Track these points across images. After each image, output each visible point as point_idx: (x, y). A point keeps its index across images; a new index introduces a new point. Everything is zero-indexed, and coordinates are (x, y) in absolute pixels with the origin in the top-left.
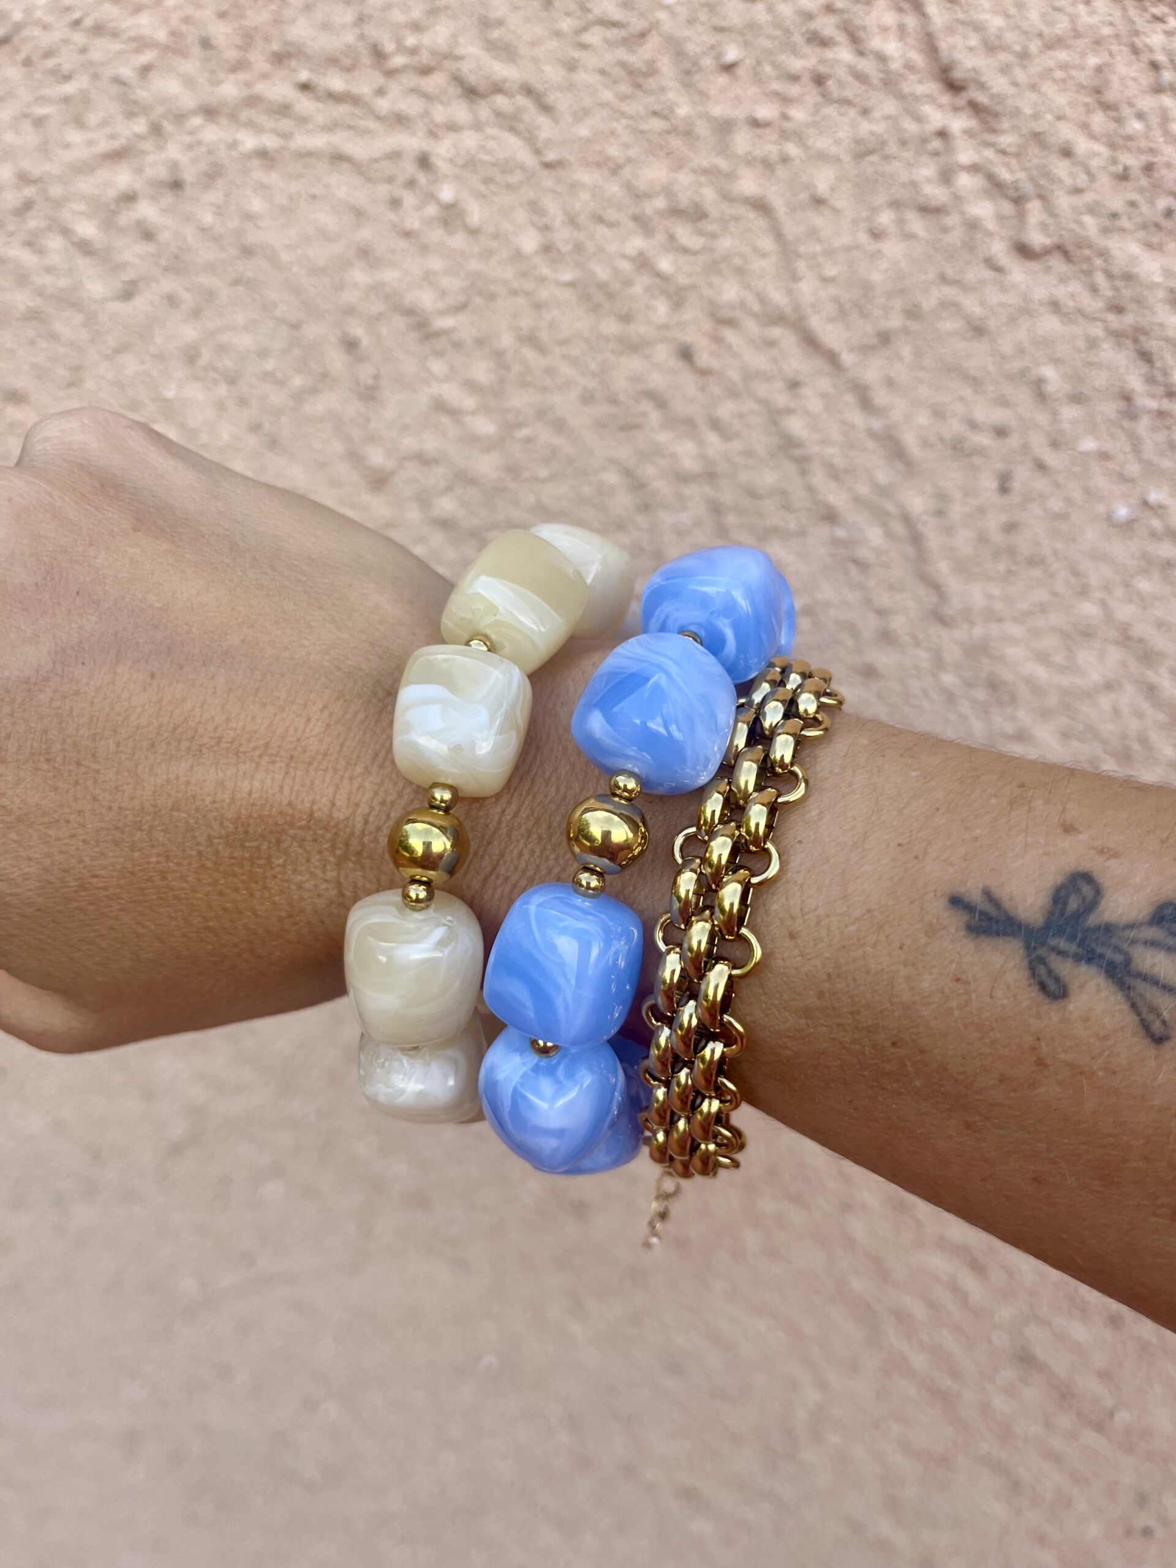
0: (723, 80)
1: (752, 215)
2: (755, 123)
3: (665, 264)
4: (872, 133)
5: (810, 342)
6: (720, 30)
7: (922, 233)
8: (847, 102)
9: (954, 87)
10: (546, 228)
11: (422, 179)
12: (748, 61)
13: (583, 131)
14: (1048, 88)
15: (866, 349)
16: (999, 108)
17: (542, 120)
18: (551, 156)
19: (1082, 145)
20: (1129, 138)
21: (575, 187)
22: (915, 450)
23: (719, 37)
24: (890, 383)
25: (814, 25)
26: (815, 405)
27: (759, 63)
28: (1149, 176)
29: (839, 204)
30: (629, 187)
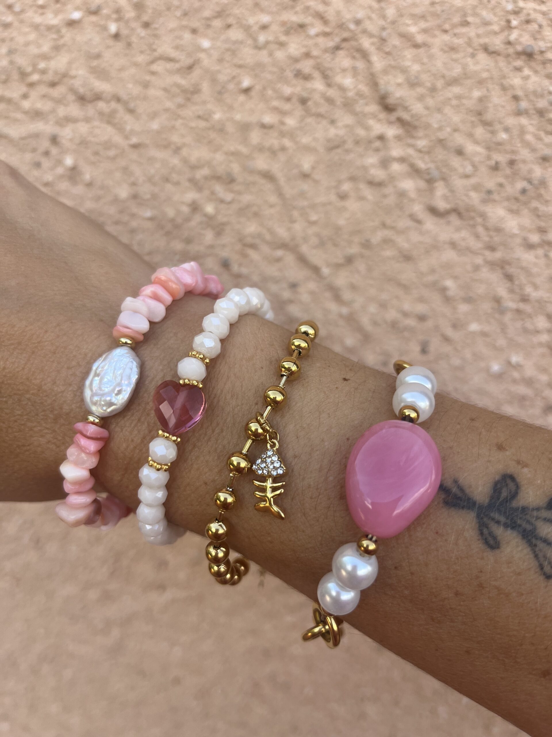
0: (242, 98)
1: (263, 181)
2: (263, 126)
3: (210, 209)
4: (337, 135)
5: (302, 260)
6: (240, 66)
7: (370, 197)
8: (319, 115)
9: (388, 108)
10: (134, 184)
11: (54, 151)
12: (258, 87)
13: (155, 125)
14: (447, 110)
15: (338, 266)
16: (416, 123)
17: (128, 117)
18: (134, 140)
19: (470, 148)
20: (499, 144)
21: (151, 160)
22: (368, 327)
23: (238, 71)
24: (353, 287)
25: (298, 66)
26: (305, 297)
27: (264, 88)
28: (511, 168)
29: (317, 177)
30: (185, 161)
